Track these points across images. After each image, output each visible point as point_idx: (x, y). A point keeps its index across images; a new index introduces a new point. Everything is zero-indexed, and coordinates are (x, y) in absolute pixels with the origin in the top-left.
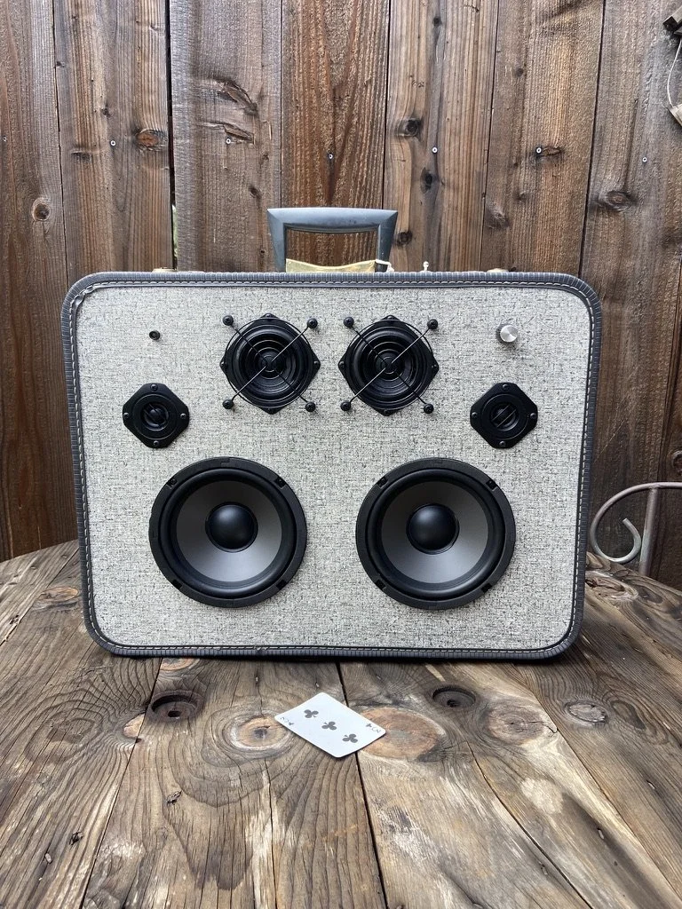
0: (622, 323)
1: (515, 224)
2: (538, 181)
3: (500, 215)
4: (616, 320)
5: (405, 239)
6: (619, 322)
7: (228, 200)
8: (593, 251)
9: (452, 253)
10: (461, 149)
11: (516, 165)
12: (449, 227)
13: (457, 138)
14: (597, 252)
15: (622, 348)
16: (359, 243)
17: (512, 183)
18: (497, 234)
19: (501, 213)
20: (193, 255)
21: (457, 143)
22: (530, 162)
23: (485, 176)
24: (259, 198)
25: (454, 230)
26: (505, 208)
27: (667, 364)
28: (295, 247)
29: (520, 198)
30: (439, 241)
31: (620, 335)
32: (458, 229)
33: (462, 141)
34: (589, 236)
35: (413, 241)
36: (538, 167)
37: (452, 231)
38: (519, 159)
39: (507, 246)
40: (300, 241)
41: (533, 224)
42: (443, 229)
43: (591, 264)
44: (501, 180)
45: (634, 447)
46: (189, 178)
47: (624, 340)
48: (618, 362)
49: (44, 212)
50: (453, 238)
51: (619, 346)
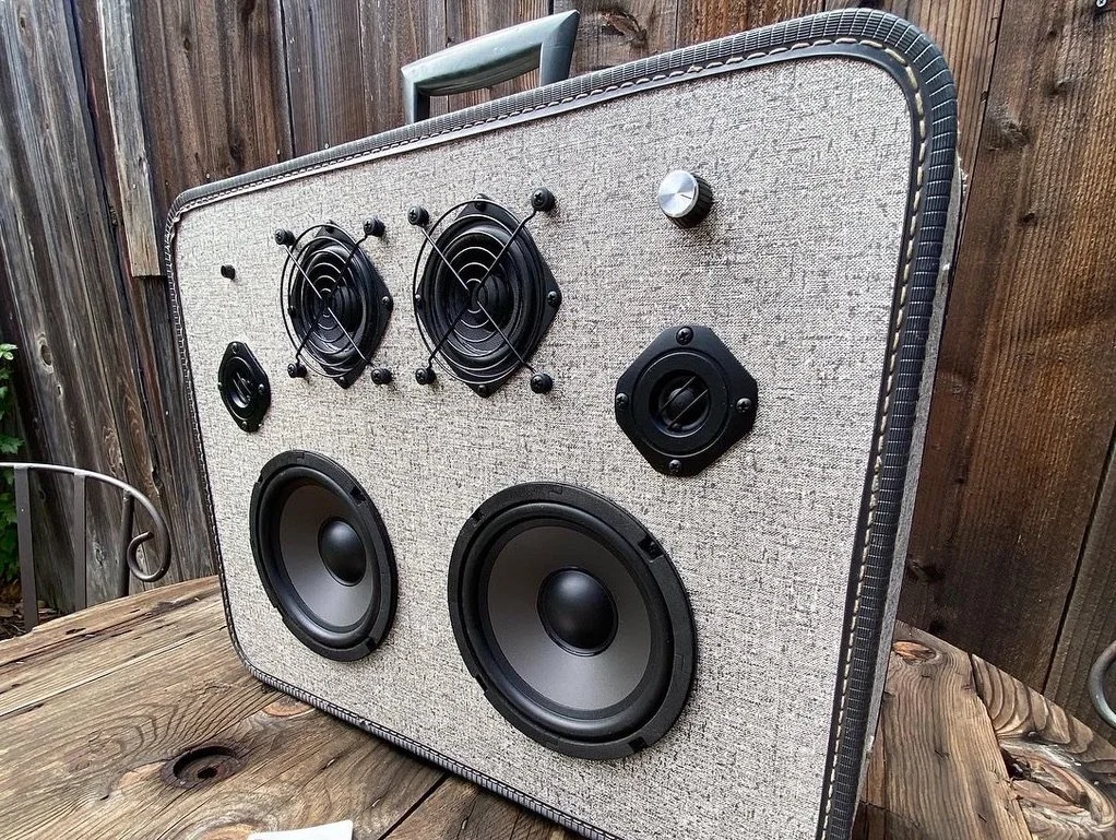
1: (1042, 137)
2: (1095, 55)
3: (1012, 126)
10: (950, 24)
11: (1053, 34)
13: (943, 9)
17: (1042, 67)
18: (1004, 160)
19: (1016, 122)
21: (942, 18)
22: (1082, 26)
23: (990, 63)
26: (1024, 111)
29: (1055, 91)
33: (951, 12)
36: (1096, 34)
38: (1059, 23)
41: (1079, 134)
44: (1022, 64)
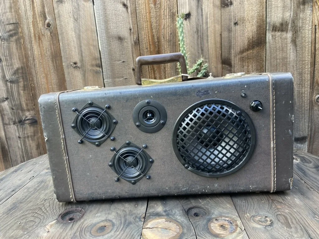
0: (287, 41)
4: (284, 40)
5: (187, 16)
6: (286, 41)
7: (115, 10)
8: (271, 11)
9: (208, 20)
12: (206, 9)
14: (273, 11)
15: (288, 52)
16: (169, 21)
20: (104, 34)
24: (127, 8)
25: (208, 10)
27: (310, 57)
28: (143, 26)
30: (202, 15)
31: (287, 46)
32: (210, 9)
34: (269, 4)
35: (191, 17)
37: (207, 10)
39: (232, 13)
40: (145, 23)
42: (203, 10)
43: (271, 17)
45: (297, 95)
46: (100, 4)
47: (289, 48)
48: (287, 58)
49: (49, 25)
50: (208, 13)
51: (286, 51)
